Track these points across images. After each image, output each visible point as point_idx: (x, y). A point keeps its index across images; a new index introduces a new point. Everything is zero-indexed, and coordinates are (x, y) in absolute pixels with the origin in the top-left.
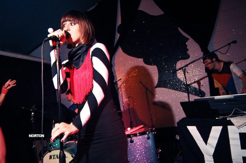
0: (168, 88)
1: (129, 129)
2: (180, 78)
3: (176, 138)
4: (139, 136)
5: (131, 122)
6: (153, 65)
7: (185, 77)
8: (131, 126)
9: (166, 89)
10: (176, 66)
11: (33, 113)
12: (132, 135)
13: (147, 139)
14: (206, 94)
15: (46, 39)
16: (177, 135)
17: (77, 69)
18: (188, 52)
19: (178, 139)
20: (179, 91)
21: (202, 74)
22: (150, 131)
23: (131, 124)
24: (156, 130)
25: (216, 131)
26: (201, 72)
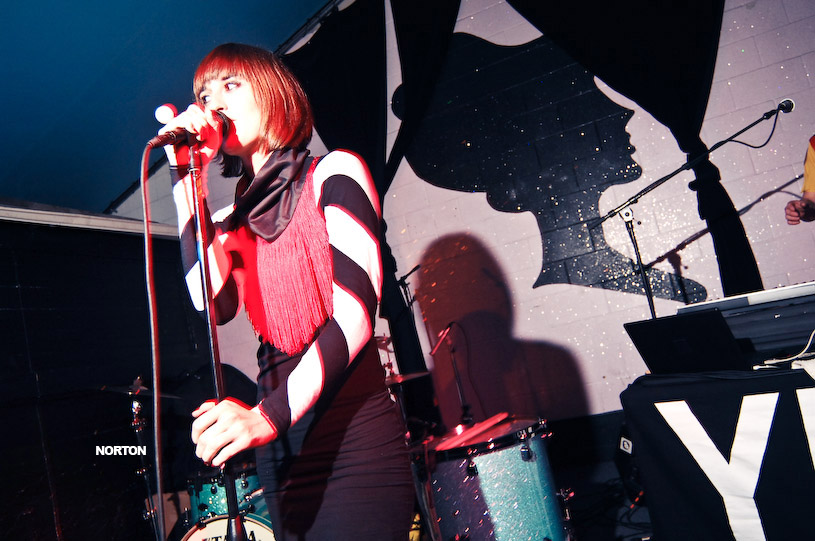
0: (579, 283)
1: (459, 429)
2: (618, 246)
3: (622, 447)
4: (495, 449)
5: (466, 408)
6: (521, 211)
7: (634, 242)
8: (466, 419)
9: (574, 287)
10: (600, 207)
11: (136, 405)
12: (473, 447)
13: (523, 458)
14: (708, 292)
15: (154, 141)
16: (623, 439)
17: (270, 241)
18: (634, 156)
19: (629, 451)
20: (618, 288)
21: (690, 227)
22: (530, 430)
23: (465, 415)
24: (550, 427)
25: (757, 413)
26: (685, 219)
